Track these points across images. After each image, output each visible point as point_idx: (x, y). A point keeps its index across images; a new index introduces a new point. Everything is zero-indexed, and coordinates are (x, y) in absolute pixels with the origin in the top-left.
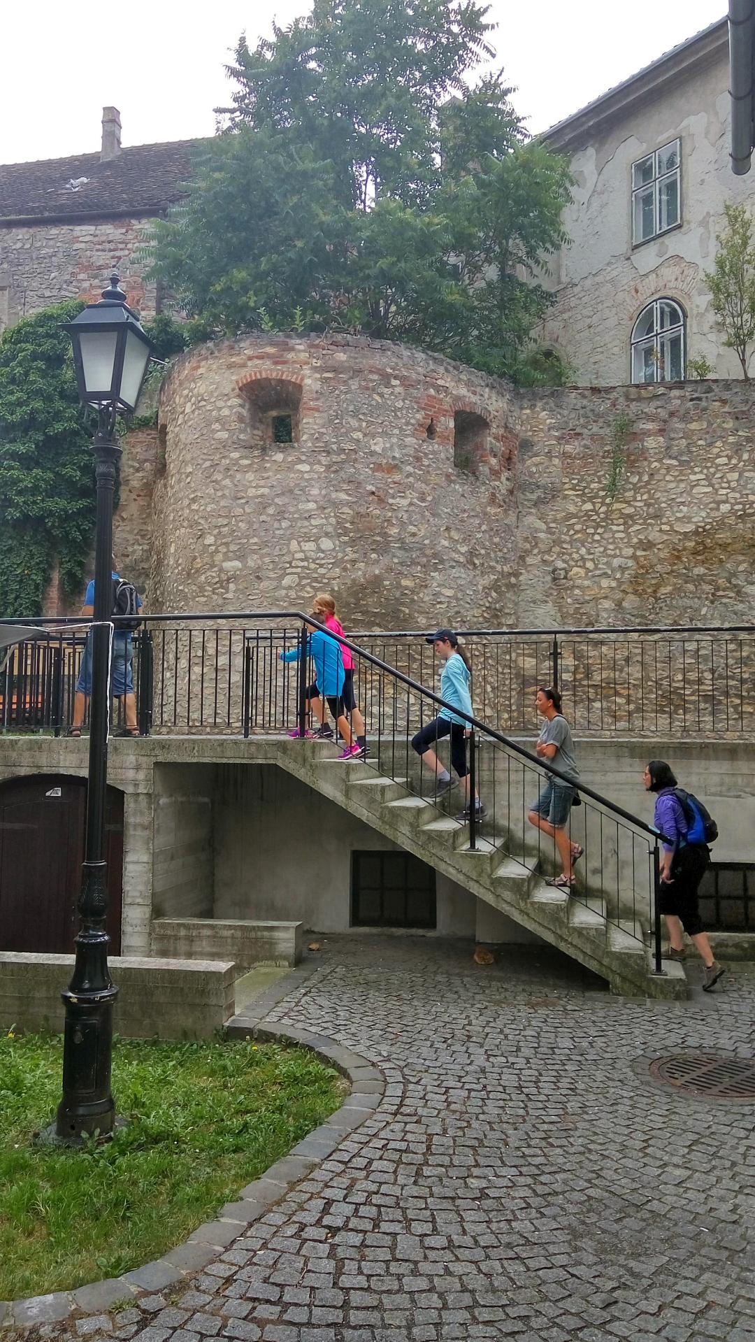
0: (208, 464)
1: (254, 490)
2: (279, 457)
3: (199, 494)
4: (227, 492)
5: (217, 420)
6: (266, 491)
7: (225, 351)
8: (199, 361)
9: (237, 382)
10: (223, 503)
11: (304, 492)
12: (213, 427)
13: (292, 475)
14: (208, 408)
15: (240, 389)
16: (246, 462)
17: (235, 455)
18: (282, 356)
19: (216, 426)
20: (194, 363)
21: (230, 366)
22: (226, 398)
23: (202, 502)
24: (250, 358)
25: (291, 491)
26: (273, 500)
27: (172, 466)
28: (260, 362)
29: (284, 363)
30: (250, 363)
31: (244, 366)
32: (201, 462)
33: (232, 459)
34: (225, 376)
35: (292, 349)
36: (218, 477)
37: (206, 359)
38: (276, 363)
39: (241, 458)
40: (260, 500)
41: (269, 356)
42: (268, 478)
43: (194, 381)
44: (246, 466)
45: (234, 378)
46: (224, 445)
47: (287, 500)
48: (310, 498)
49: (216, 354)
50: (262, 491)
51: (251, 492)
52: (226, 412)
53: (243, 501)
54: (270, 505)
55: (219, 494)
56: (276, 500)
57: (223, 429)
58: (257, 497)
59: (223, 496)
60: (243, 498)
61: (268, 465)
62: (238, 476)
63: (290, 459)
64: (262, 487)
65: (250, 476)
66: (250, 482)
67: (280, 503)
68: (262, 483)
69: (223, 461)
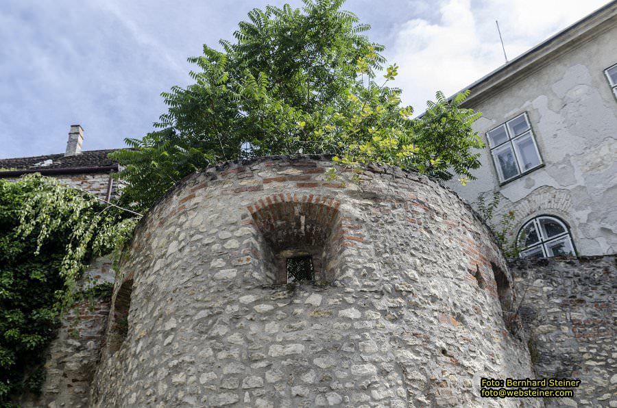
0: (203, 313)
1: (279, 348)
2: (315, 299)
3: (187, 359)
4: (235, 353)
5: (220, 255)
6: (299, 348)
7: (232, 175)
8: (193, 191)
9: (250, 208)
10: (228, 369)
11: (357, 349)
12: (213, 264)
13: (337, 324)
14: (206, 241)
15: (254, 215)
16: (265, 307)
17: (248, 299)
18: (309, 178)
19: (219, 263)
20: (185, 193)
21: (238, 191)
22: (232, 227)
23: (193, 369)
24: (267, 181)
25: (337, 347)
26: (310, 361)
27: (138, 327)
28: (281, 184)
29: (314, 185)
30: (266, 187)
31: (258, 189)
32: (191, 312)
33: (242, 305)
34: (232, 201)
35: (322, 171)
36: (221, 330)
37: (205, 186)
38: (302, 185)
39: (258, 302)
40: (289, 361)
41: (292, 178)
42: (301, 329)
43: (185, 213)
44: (266, 314)
45: (245, 203)
46: (230, 285)
47: (333, 362)
48: (365, 358)
49: (220, 178)
50: (291, 348)
51: (276, 350)
52: (233, 244)
53: (263, 364)
54: (307, 370)
55: (222, 355)
56: (316, 361)
57: (229, 265)
58: (285, 358)
59: (229, 359)
60: (262, 359)
61: (299, 311)
62: (254, 328)
63: (331, 302)
64: (293, 342)
65: (272, 327)
66: (273, 335)
67: (323, 366)
68: (292, 336)
69: (228, 308)
